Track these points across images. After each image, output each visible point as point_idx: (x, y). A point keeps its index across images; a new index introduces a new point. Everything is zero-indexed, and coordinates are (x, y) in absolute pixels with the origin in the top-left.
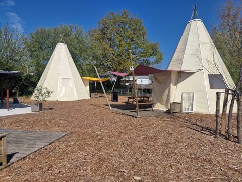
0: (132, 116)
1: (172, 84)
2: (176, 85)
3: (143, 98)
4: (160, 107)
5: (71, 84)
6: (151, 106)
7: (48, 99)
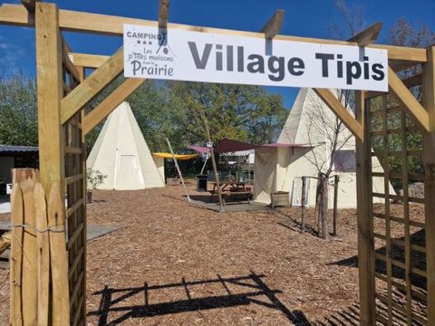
0: (215, 211)
1: (278, 165)
2: (286, 165)
3: (238, 185)
4: (263, 199)
5: (135, 163)
6: (250, 197)
7: (100, 187)
